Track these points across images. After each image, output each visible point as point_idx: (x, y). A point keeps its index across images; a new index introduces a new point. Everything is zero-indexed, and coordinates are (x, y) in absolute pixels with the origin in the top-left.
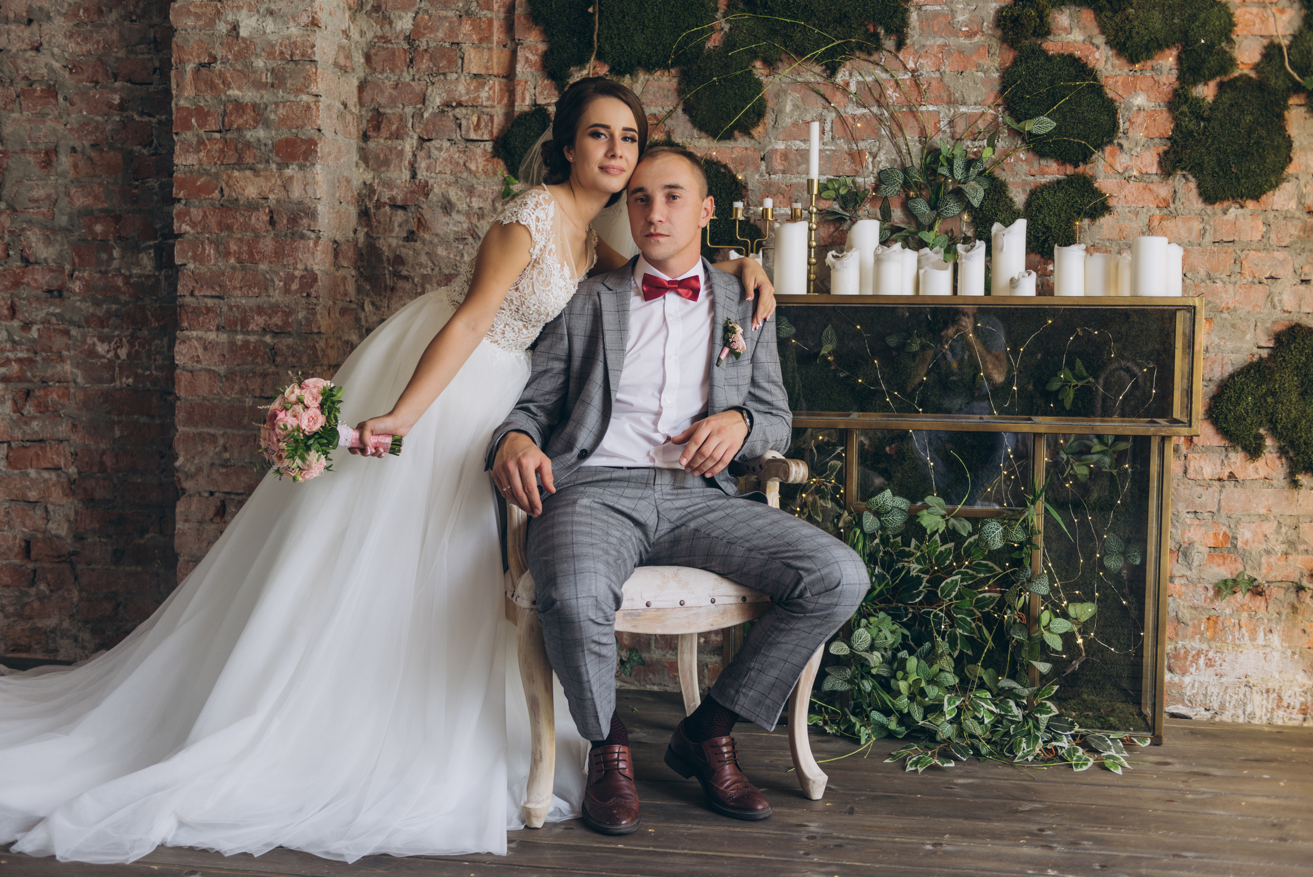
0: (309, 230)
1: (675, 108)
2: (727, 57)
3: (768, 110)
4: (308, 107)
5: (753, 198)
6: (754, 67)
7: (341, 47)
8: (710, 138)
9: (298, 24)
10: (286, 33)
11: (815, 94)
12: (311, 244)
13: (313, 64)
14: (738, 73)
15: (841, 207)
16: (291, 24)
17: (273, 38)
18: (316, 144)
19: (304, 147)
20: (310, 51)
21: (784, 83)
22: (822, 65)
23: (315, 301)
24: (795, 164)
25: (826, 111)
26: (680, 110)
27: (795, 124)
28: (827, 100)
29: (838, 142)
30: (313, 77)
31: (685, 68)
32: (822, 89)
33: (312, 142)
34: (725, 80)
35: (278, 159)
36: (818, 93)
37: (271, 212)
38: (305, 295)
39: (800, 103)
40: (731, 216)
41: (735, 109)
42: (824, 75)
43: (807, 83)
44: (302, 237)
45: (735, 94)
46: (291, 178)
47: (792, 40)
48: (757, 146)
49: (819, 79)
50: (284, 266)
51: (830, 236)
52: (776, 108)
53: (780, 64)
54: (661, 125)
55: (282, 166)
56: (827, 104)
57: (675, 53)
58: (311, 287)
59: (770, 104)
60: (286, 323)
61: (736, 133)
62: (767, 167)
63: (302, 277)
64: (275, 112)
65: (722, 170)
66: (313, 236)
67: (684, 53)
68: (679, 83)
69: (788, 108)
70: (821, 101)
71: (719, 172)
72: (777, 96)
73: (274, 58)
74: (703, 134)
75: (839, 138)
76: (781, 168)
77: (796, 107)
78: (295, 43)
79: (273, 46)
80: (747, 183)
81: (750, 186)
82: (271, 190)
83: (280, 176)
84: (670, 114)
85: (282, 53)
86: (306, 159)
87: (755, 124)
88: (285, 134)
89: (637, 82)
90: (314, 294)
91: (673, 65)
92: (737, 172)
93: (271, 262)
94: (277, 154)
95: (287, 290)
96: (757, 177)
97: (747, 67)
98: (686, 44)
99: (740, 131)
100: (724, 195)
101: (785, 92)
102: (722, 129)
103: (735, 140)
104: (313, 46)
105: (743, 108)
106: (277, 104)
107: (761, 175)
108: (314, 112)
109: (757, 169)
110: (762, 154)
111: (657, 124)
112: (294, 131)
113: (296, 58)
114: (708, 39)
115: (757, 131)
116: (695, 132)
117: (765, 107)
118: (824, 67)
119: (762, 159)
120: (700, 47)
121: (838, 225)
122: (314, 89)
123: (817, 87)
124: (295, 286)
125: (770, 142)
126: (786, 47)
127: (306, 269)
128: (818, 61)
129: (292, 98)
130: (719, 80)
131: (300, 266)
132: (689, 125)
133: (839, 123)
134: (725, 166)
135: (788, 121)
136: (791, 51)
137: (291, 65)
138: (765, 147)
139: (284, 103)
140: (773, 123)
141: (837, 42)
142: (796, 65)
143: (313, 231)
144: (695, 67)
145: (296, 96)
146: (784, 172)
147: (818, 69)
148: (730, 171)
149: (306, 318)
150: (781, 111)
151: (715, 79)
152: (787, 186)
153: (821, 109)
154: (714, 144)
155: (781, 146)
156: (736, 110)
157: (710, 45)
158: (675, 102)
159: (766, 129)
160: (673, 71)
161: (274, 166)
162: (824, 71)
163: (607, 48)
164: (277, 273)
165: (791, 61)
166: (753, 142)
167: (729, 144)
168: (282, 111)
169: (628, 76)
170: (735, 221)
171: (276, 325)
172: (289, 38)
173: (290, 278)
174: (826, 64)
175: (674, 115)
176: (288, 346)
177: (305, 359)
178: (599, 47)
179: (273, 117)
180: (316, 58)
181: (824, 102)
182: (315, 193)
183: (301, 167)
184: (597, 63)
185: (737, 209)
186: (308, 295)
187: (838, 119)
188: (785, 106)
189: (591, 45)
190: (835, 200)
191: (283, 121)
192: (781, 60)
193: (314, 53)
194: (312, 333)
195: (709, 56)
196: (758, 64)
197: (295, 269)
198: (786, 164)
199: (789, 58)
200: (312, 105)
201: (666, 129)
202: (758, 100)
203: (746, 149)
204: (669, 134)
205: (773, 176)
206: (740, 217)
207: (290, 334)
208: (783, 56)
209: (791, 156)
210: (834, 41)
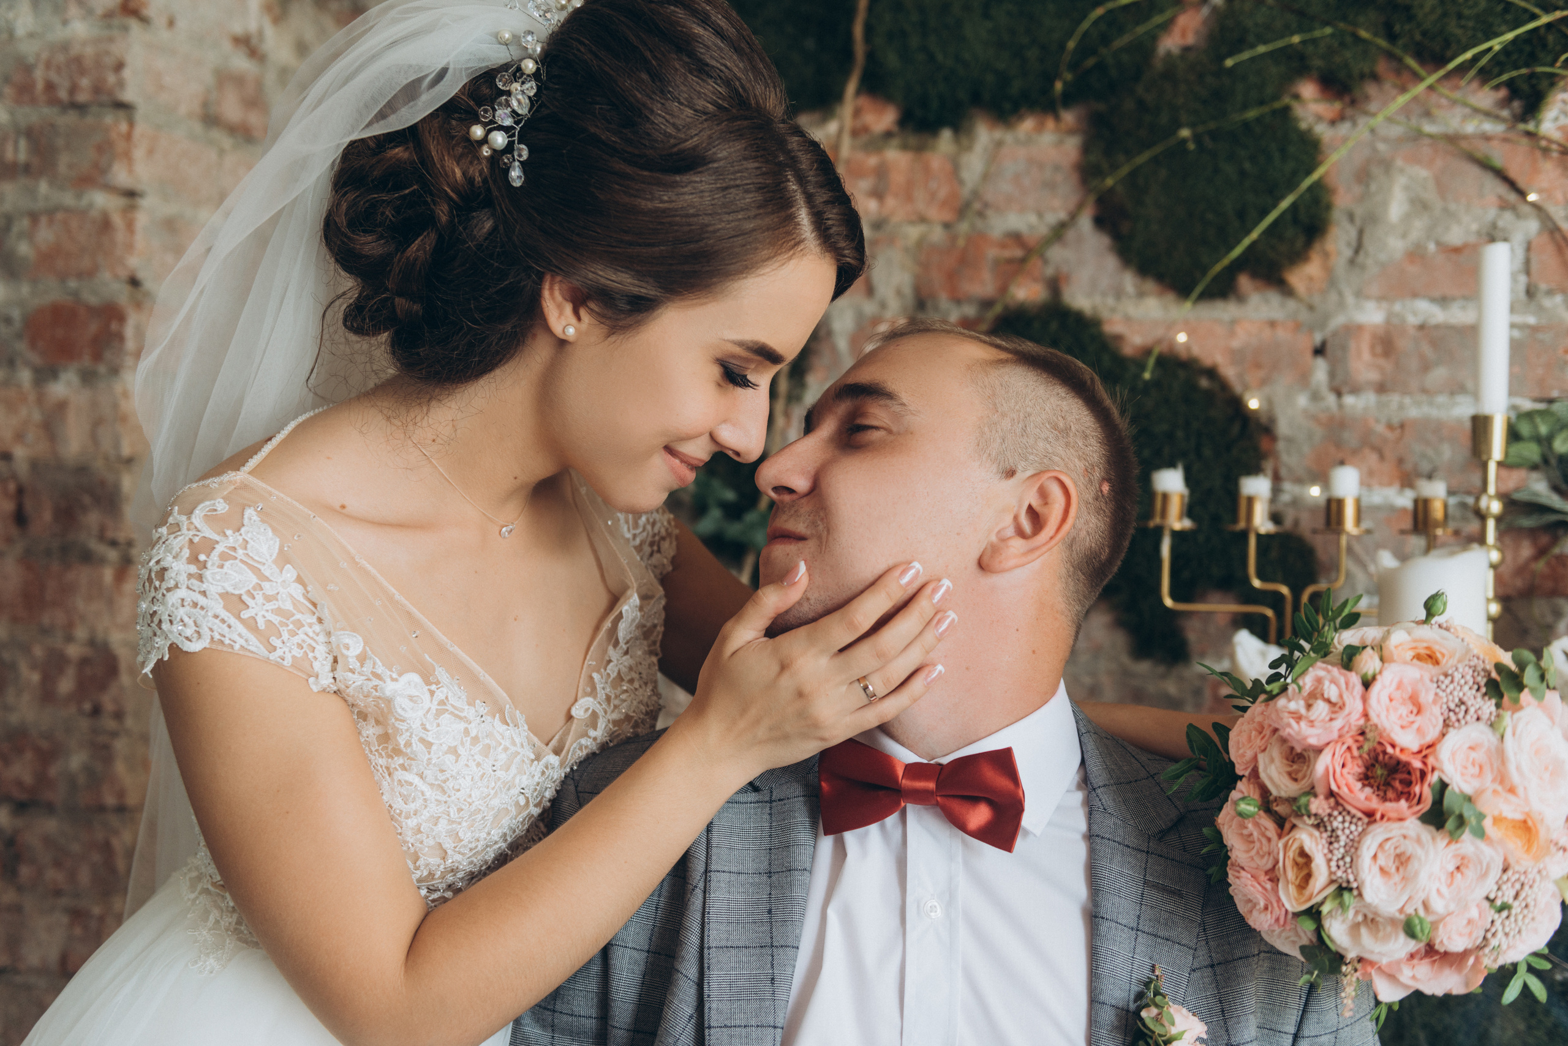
0: (101, 537)
1: (1073, 216)
2: (1222, 72)
3: (1337, 215)
4: (105, 225)
5: (1289, 458)
6: (1297, 97)
7: (224, 78)
8: (1170, 297)
9: (90, 12)
10: (59, 34)
11: (1474, 171)
12: (108, 575)
13: (121, 113)
14: (1252, 114)
15: (1556, 489)
16: (73, 11)
17: (29, 49)
18: (121, 318)
19: (93, 327)
20: (111, 79)
21: (1385, 140)
22: (1497, 88)
23: (110, 724)
24: (1414, 364)
25: (1508, 216)
26: (1085, 222)
27: (1415, 254)
28: (1512, 184)
29: (1547, 303)
30: (121, 145)
31: (1101, 107)
32: (1498, 155)
33: (112, 314)
34: (1214, 135)
35: (35, 358)
36: (1485, 165)
37: (20, 491)
38: (87, 706)
39: (1431, 195)
40: (1235, 519)
41: (1241, 215)
42: (1505, 113)
43: (1452, 139)
44: (87, 557)
45: (1243, 173)
46: (62, 406)
47: (1411, 18)
48: (1304, 316)
49: (1488, 127)
50: (45, 631)
51: (1521, 570)
52: (1359, 211)
53: (1371, 89)
54: (1035, 263)
55: (45, 374)
56: (1512, 197)
57: (1073, 66)
58: (103, 687)
59: (1343, 200)
60: (42, 779)
61: (1244, 282)
62: (1332, 375)
63: (84, 662)
64: (29, 236)
65: (1204, 383)
66: (113, 555)
67: (1100, 67)
68: (1086, 149)
69: (1396, 208)
70: (1494, 188)
71: (1194, 387)
72: (1363, 176)
73: (33, 101)
74: (1150, 285)
75: (1550, 293)
76: (1373, 376)
77: (1419, 205)
78: (78, 60)
79: (28, 69)
80: (1272, 420)
81: (1283, 428)
82: (19, 437)
83: (40, 399)
84: (1059, 232)
85: (50, 87)
86: (97, 357)
87: (1298, 256)
88: (51, 293)
89: (969, 148)
90: (108, 705)
91: (1068, 99)
92: (1246, 387)
93: (15, 620)
94: (33, 345)
95: (47, 695)
96: (1302, 400)
97: (1276, 97)
98: (1106, 40)
99: (1255, 275)
100: (1207, 452)
101: (1387, 165)
102: (1204, 270)
103: (1241, 299)
104: (119, 66)
105: (1264, 213)
106: (34, 217)
107: (1316, 397)
108: (120, 236)
109: (1304, 378)
110: (1318, 338)
111: (1023, 261)
112: (73, 284)
113: (82, 97)
114: (1166, 26)
115: (1300, 277)
116: (1129, 281)
117: (1329, 207)
118: (1503, 93)
119: (1319, 351)
120: (1145, 49)
121: (1544, 539)
122: (121, 176)
123: (1482, 149)
124: (66, 685)
125: (1341, 305)
126: (1392, 37)
127: (92, 642)
128: (1485, 76)
129: (68, 199)
130: (1197, 138)
131: (81, 633)
132: (1111, 262)
133: (1550, 249)
134: (1212, 373)
135: (1396, 246)
136: (1405, 48)
137: (70, 118)
138: (1326, 318)
139: (51, 212)
140: (1348, 253)
141: (1545, 19)
142: (1421, 88)
143: (114, 543)
144: (1129, 105)
145: (79, 196)
146: (1381, 388)
147: (1486, 97)
148: (1223, 385)
149: (88, 770)
150: (1373, 219)
151: (1185, 133)
152: (1390, 427)
153: (1492, 213)
154: (1186, 310)
155: (1372, 315)
156: (1245, 221)
157: (1170, 43)
158: (1073, 200)
159: (1329, 270)
160: (1069, 117)
161: (25, 376)
162: (1505, 103)
163: (892, 60)
164: (26, 649)
165: (1405, 78)
166: (1291, 304)
167: (1223, 311)
168: (45, 235)
169: (946, 134)
170: (1244, 535)
171: (19, 783)
172: (65, 47)
173: (54, 664)
174: (1510, 84)
175: (1070, 235)
176: (48, 841)
177: (84, 876)
178: (870, 56)
179: (24, 249)
180: (129, 95)
181: (1502, 189)
182: (117, 445)
183: (88, 378)
184: (864, 101)
185: (1250, 500)
186: (96, 711)
187: (1545, 238)
188: (1385, 204)
189: (847, 54)
190: (1534, 467)
191: (48, 258)
192: (1375, 77)
193: (121, 84)
194: (102, 809)
195: (1169, 73)
196: (1308, 90)
197: (69, 639)
198: (1388, 365)
199: (1400, 68)
200: (117, 220)
201: (1049, 271)
202: (1310, 189)
203: (1272, 324)
204: (1055, 285)
205: (1349, 400)
206: (1262, 523)
207: (50, 808)
208: (1382, 66)
209: (1403, 344)
210: (1534, 17)
